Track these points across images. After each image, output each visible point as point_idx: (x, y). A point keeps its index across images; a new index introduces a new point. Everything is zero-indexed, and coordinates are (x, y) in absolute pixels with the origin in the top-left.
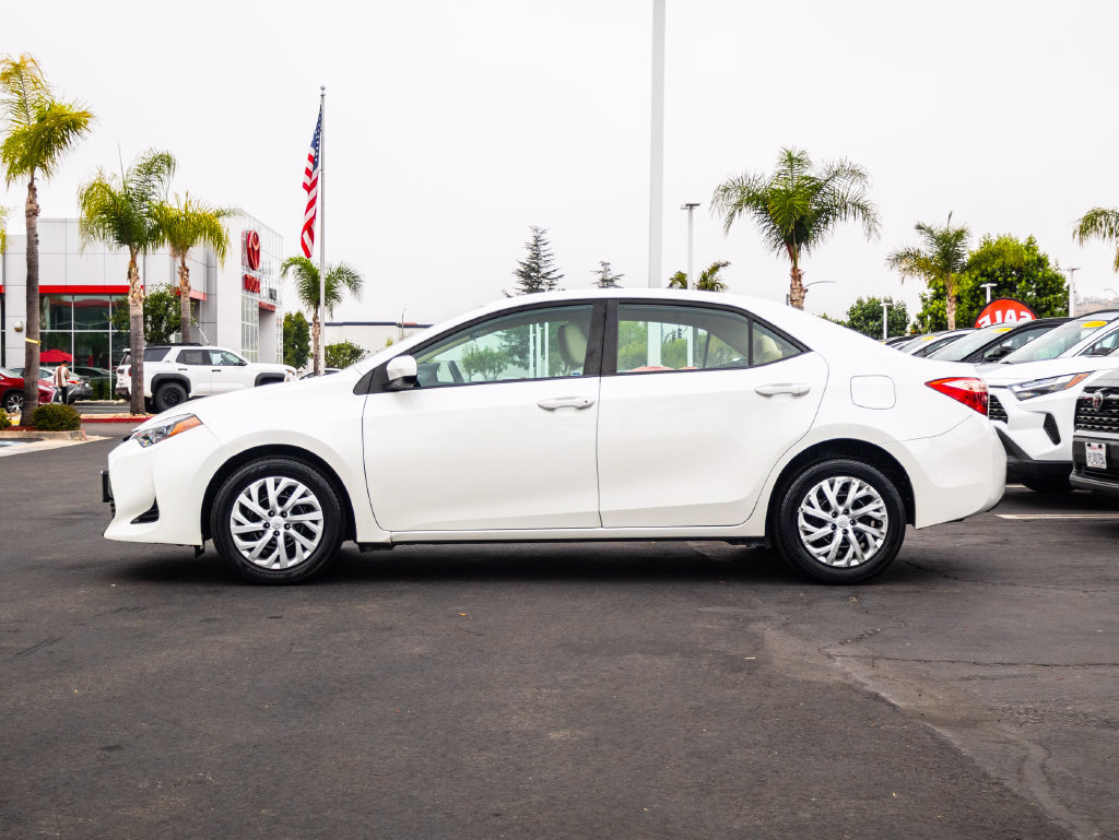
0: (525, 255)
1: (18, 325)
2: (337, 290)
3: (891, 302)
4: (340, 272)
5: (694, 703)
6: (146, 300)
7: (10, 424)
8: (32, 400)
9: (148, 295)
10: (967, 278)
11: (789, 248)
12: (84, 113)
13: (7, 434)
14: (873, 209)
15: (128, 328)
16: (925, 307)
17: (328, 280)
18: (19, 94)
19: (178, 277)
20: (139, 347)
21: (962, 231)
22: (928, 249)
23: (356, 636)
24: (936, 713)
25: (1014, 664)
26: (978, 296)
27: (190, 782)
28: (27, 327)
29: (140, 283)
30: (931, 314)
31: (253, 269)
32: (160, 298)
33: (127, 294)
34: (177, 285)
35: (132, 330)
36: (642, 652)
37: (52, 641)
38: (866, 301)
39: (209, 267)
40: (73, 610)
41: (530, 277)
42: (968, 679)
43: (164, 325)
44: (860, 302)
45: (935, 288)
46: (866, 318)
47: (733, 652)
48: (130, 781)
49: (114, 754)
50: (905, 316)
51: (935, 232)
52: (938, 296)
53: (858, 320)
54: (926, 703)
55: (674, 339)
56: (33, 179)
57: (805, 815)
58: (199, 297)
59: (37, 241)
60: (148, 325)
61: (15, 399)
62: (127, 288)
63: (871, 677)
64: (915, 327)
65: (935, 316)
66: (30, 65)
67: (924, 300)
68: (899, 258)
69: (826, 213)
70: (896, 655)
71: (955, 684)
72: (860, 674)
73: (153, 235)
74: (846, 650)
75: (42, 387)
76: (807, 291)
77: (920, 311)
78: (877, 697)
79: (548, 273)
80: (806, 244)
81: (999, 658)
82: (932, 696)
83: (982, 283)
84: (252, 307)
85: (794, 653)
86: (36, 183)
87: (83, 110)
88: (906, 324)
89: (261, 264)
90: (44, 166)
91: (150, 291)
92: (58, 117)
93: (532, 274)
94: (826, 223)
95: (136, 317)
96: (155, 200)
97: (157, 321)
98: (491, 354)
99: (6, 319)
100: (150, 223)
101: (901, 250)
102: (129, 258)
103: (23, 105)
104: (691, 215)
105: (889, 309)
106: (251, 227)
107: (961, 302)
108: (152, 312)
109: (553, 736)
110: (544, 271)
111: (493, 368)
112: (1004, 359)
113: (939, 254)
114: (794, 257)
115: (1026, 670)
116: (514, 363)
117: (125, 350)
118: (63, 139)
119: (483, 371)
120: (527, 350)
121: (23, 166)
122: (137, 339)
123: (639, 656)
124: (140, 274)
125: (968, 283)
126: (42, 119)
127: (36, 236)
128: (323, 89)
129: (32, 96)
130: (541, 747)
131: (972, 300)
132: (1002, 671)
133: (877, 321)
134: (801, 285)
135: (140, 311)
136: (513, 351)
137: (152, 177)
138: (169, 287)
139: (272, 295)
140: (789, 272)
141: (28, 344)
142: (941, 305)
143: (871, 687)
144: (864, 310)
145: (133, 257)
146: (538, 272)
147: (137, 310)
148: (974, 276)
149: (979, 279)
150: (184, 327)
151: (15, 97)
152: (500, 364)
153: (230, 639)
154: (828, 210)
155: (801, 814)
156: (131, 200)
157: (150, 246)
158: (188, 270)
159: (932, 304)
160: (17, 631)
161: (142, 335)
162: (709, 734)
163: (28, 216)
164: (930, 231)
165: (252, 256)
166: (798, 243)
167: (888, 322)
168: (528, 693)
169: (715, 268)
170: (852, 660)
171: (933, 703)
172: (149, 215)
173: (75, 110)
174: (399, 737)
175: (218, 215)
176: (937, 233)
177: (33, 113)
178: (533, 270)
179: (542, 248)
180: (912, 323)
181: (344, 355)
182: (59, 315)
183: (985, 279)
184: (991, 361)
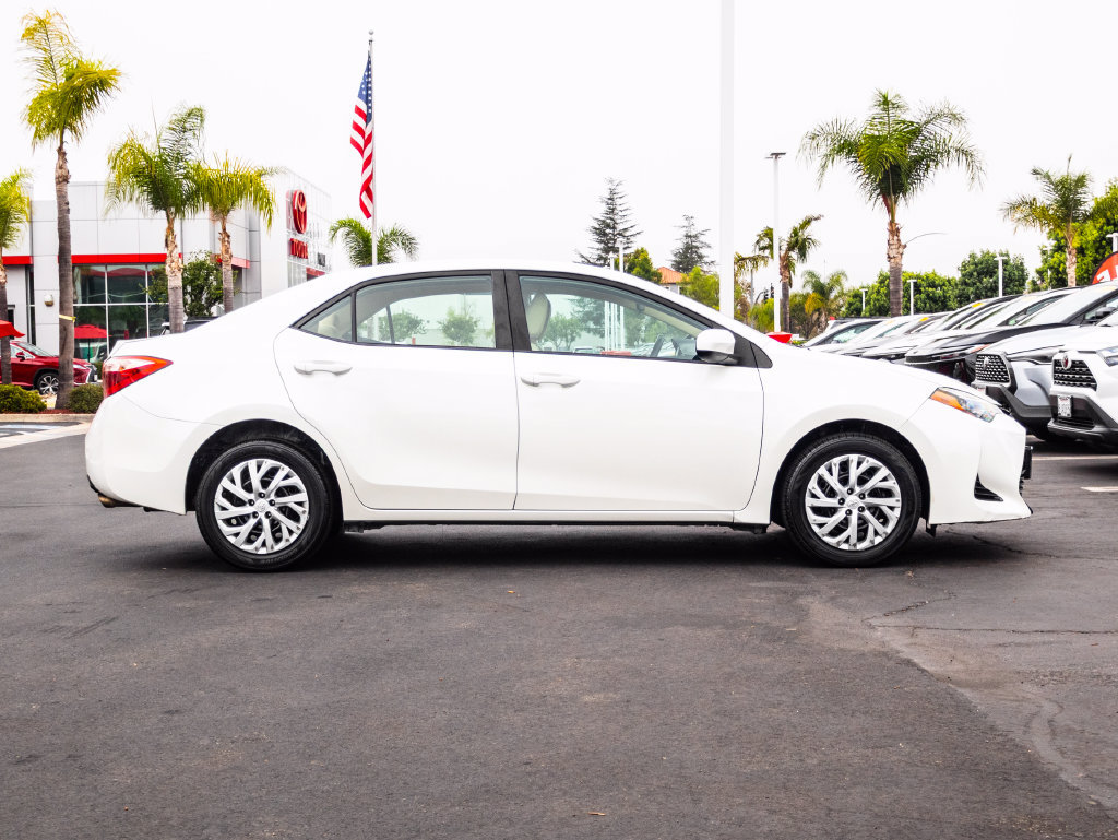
0: (600, 211)
1: (49, 299)
2: (391, 254)
3: (1007, 255)
4: (393, 233)
5: (727, 670)
6: (185, 269)
7: (45, 407)
8: (68, 381)
9: (186, 263)
10: (1092, 227)
11: (885, 201)
12: (114, 70)
13: (42, 417)
14: (978, 156)
15: (167, 300)
16: (1045, 261)
17: (381, 242)
18: (45, 50)
19: (219, 244)
20: (178, 322)
21: (1083, 177)
22: (1046, 197)
23: (404, 613)
24: (963, 677)
25: (1053, 632)
26: (1104, 247)
27: (245, 739)
28: (61, 303)
29: (178, 250)
30: (1051, 268)
31: (300, 232)
32: (200, 266)
33: (164, 263)
34: (218, 252)
35: (171, 303)
36: (685, 625)
37: (108, 621)
38: (979, 255)
39: (251, 231)
40: (126, 593)
41: (605, 235)
42: (1004, 645)
43: (205, 296)
44: (972, 256)
45: (1056, 239)
46: (979, 274)
47: (776, 623)
48: (192, 739)
49: (176, 717)
50: (1023, 270)
51: (1053, 178)
52: (1060, 248)
53: (971, 275)
54: (956, 667)
55: (766, 299)
56: (62, 143)
57: (812, 762)
58: (242, 264)
59: (68, 210)
60: (188, 297)
61: (48, 379)
62: (164, 256)
63: (908, 645)
64: (1034, 283)
65: (1056, 270)
66: (56, 20)
67: (1044, 253)
68: (1014, 207)
69: (927, 159)
70: (938, 625)
71: (989, 650)
72: (899, 643)
73: (192, 198)
74: (891, 621)
75: (76, 366)
76: (905, 246)
77: (1040, 265)
78: (909, 663)
79: (625, 230)
80: (904, 195)
81: (1040, 626)
82: (963, 662)
83: (1107, 232)
84: (299, 273)
85: (836, 624)
86: (65, 147)
87: (114, 66)
88: (1024, 280)
89: (308, 226)
90: (73, 129)
91: (189, 259)
92: (86, 74)
93: (608, 231)
94: (926, 170)
95: (175, 289)
96: (192, 160)
97: (198, 291)
98: (563, 321)
99: (35, 292)
100: (187, 185)
101: (1015, 199)
102: (165, 224)
103: (49, 62)
104: (776, 164)
105: (1005, 263)
106: (297, 186)
107: (1084, 255)
108: (191, 282)
109: (587, 698)
110: (620, 227)
111: (566, 336)
112: (1104, 322)
113: (1058, 202)
114: (891, 210)
115: (1063, 637)
116: (589, 330)
117: (164, 324)
118: (91, 98)
119: (554, 339)
120: (602, 316)
121: (50, 128)
122: (177, 313)
123: (682, 629)
124: (178, 241)
125: (1092, 232)
126: (69, 78)
127: (68, 204)
128: (371, 34)
129: (59, 52)
130: (574, 709)
131: (1097, 252)
132: (1039, 638)
133: (991, 277)
134: (899, 240)
135: (179, 283)
136: (588, 317)
137: (188, 135)
138: (209, 254)
139: (321, 260)
140: (886, 226)
141: (61, 320)
142: (1062, 258)
143: (906, 653)
144: (976, 265)
145: (170, 222)
146: (614, 228)
147: (175, 281)
148: (1098, 225)
149: (1105, 228)
150: (227, 297)
151: (40, 54)
152: (573, 332)
153: (280, 617)
154: (928, 156)
155: (809, 761)
156: (166, 162)
157: (188, 211)
158: (229, 237)
159: (1053, 257)
160: (74, 611)
161: (181, 309)
162: (737, 696)
163: (58, 183)
164: (1048, 176)
165: (299, 219)
166: (895, 194)
167: (1004, 278)
168: (568, 662)
169: (808, 222)
170: (893, 630)
171: (961, 667)
172: (186, 177)
173: (106, 67)
174: (440, 701)
175: (260, 175)
176: (1056, 177)
177: (60, 71)
178: (608, 226)
179: (618, 201)
180: (1030, 279)
181: (401, 325)
182: (91, 286)
183: (1111, 228)
184: (1091, 323)
